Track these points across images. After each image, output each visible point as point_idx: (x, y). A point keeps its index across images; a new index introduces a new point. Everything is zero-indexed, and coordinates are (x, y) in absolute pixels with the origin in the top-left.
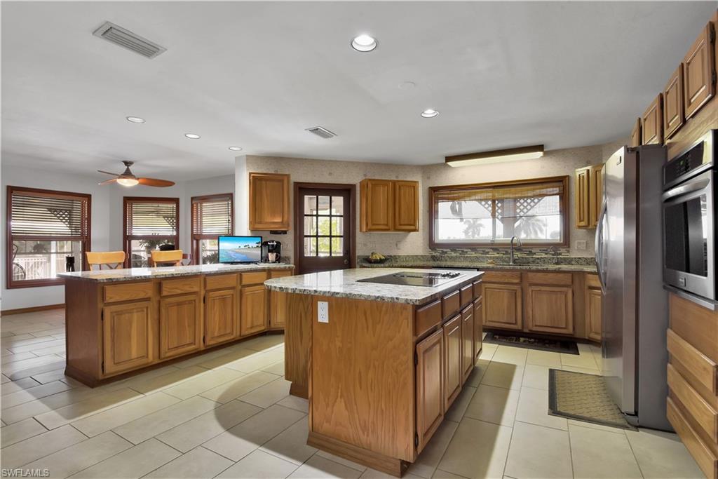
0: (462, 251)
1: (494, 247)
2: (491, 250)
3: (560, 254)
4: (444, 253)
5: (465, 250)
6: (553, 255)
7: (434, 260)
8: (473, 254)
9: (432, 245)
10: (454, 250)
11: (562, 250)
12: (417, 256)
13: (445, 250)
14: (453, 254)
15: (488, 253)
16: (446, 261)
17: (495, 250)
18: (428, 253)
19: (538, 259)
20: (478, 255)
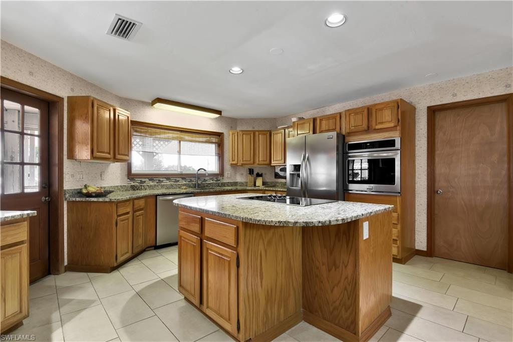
0: (159, 180)
1: (183, 176)
2: (181, 179)
3: (219, 180)
4: (142, 182)
5: (161, 179)
6: (216, 181)
7: (134, 190)
8: (168, 183)
9: (130, 175)
10: (151, 180)
11: (220, 178)
12: (117, 186)
13: (143, 180)
14: (151, 183)
15: (178, 181)
16: (146, 189)
17: (183, 178)
18: (126, 183)
19: (209, 184)
20: (172, 183)
